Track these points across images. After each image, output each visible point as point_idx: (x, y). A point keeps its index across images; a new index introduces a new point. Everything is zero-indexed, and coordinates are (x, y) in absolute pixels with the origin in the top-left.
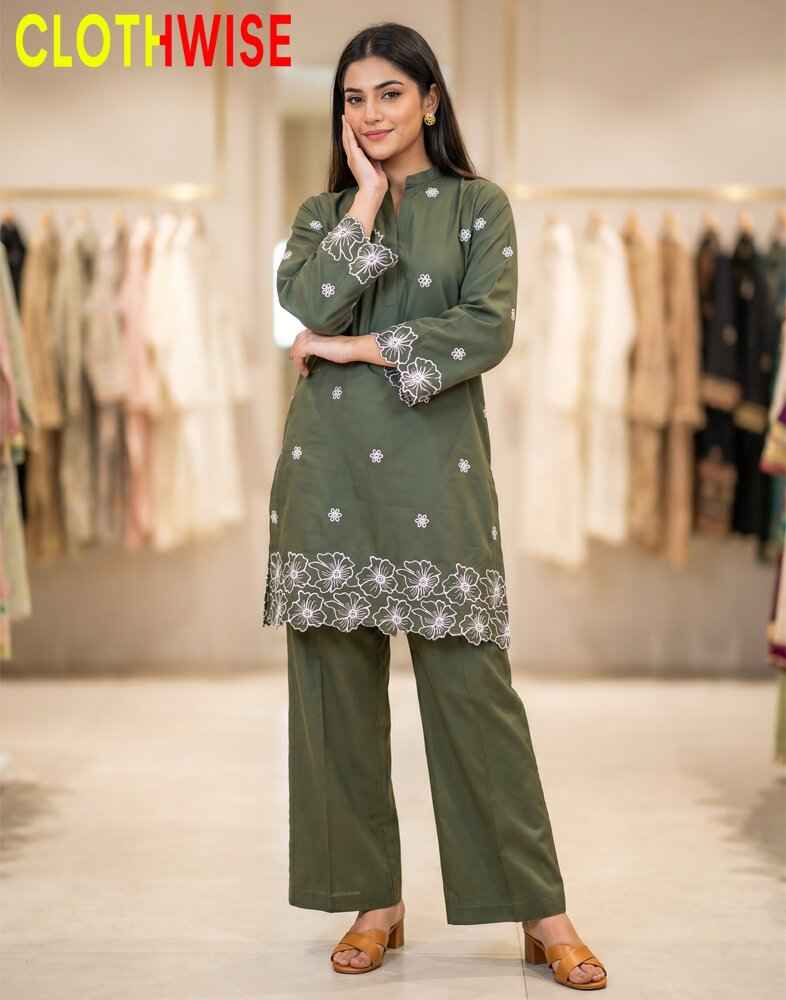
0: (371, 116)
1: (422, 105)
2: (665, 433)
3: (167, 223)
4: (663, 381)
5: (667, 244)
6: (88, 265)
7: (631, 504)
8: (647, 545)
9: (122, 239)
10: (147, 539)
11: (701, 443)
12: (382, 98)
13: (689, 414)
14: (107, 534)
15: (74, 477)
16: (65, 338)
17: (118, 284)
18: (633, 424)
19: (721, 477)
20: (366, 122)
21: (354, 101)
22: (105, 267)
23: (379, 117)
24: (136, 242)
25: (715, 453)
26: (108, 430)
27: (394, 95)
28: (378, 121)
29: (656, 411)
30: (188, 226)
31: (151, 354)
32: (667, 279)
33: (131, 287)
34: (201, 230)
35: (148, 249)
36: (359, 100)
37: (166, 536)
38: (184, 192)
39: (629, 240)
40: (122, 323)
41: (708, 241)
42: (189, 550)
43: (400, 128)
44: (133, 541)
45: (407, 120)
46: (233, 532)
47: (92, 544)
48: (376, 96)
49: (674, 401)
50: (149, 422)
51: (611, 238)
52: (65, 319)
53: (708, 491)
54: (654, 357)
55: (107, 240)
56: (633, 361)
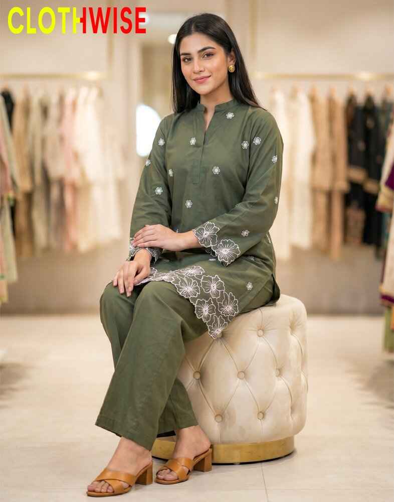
0: (197, 69)
1: (227, 61)
2: (329, 195)
3: (84, 91)
4: (328, 167)
5: (331, 102)
6: (45, 111)
7: (313, 230)
8: (321, 250)
9: (61, 100)
10: (75, 247)
11: (347, 200)
12: (203, 57)
13: (342, 185)
14: (54, 244)
15: (38, 216)
16: (33, 147)
17: (60, 120)
18: (314, 190)
19: (357, 216)
20: (194, 73)
21: (186, 60)
22: (53, 112)
23: (202, 69)
24: (69, 100)
25: (355, 203)
26: (55, 192)
27: (209, 55)
28: (201, 71)
29: (325, 182)
30: (94, 92)
31: (76, 156)
32: (331, 118)
33: (66, 121)
34: (101, 94)
35: (74, 104)
36: (190, 59)
37: (84, 245)
38: (92, 75)
39: (313, 100)
40: (62, 139)
41: (351, 100)
42: (95, 252)
43: (214, 75)
44: (67, 248)
45: (218, 69)
46: (117, 243)
47: (47, 249)
48: (200, 56)
49: (334, 178)
50: (75, 189)
51: (303, 99)
52: (34, 137)
53: (351, 223)
54: (324, 157)
55: (54, 100)
56: (314, 159)
